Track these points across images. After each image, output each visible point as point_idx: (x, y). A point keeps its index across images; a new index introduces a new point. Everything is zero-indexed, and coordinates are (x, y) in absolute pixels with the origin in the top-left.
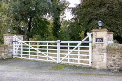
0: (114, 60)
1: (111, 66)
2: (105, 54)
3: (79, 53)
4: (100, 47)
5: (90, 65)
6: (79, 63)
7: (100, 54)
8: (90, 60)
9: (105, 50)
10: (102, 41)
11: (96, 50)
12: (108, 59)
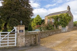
0: (28, 41)
1: (27, 44)
2: (24, 38)
3: (8, 39)
4: (22, 35)
5: (15, 45)
6: (8, 46)
7: (22, 39)
8: (15, 43)
9: (24, 36)
10: (23, 32)
11: (19, 36)
12: (25, 41)
